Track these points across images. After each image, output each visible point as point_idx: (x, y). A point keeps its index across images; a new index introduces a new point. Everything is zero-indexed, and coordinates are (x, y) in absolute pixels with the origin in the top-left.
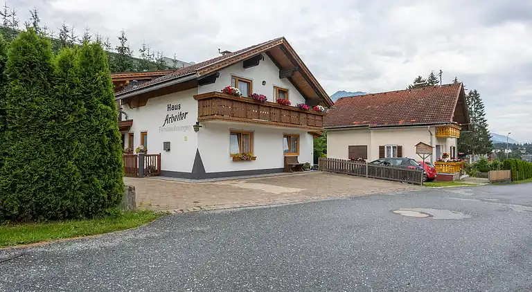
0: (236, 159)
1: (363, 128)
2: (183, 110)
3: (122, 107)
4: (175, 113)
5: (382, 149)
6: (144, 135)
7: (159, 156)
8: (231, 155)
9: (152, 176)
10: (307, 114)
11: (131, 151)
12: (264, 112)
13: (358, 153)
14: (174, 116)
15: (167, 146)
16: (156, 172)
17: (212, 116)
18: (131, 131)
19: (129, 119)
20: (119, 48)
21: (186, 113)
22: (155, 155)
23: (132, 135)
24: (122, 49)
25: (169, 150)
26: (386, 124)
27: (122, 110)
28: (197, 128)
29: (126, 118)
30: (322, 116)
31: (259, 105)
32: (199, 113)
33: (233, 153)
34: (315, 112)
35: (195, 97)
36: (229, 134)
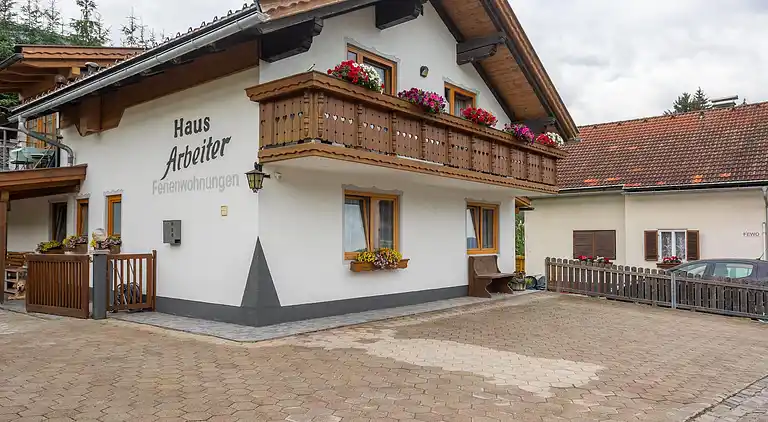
0: (360, 265)
1: (610, 192)
2: (216, 133)
3: (62, 133)
4: (195, 141)
5: (650, 237)
6: (114, 201)
7: (152, 259)
8: (347, 256)
9: (132, 311)
10: (526, 151)
11: (80, 244)
12: (434, 139)
13: (595, 246)
14: (192, 149)
15: (173, 233)
16: (144, 302)
17: (301, 146)
18: (83, 193)
19: (79, 162)
20: (79, 23)
21: (226, 141)
22: (141, 257)
23: (84, 205)
24: (84, 26)
25: (178, 242)
26: (661, 184)
27: (63, 142)
28: (256, 177)
29: (71, 160)
30: (554, 159)
31: (421, 121)
32: (262, 137)
33: (349, 250)
34: (542, 148)
35: (251, 93)
36: (341, 199)
